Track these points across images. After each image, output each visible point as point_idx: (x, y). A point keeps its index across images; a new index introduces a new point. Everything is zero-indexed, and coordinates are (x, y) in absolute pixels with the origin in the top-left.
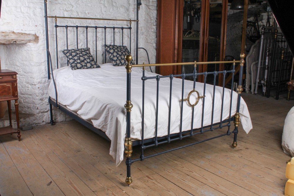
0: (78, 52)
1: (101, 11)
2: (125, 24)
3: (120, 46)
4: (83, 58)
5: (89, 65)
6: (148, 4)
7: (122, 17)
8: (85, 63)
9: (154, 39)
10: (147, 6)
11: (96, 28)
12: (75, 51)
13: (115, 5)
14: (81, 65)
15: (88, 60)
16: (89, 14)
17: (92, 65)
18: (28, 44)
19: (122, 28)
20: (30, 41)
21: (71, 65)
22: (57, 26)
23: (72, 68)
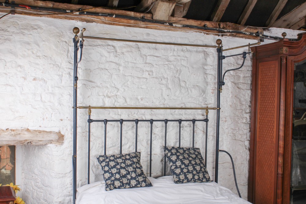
0: (120, 161)
1: (162, 95)
2: (198, 114)
3: (189, 148)
4: (126, 170)
5: (133, 182)
6: (236, 81)
7: (195, 102)
8: (128, 179)
9: (246, 134)
10: (235, 84)
11: (152, 121)
12: (115, 158)
13: (184, 85)
14: (120, 182)
15: (134, 175)
16: (142, 100)
17: (138, 182)
18: (49, 145)
19: (194, 121)
20: (51, 142)
21: (106, 181)
22: (90, 121)
23: (106, 188)
